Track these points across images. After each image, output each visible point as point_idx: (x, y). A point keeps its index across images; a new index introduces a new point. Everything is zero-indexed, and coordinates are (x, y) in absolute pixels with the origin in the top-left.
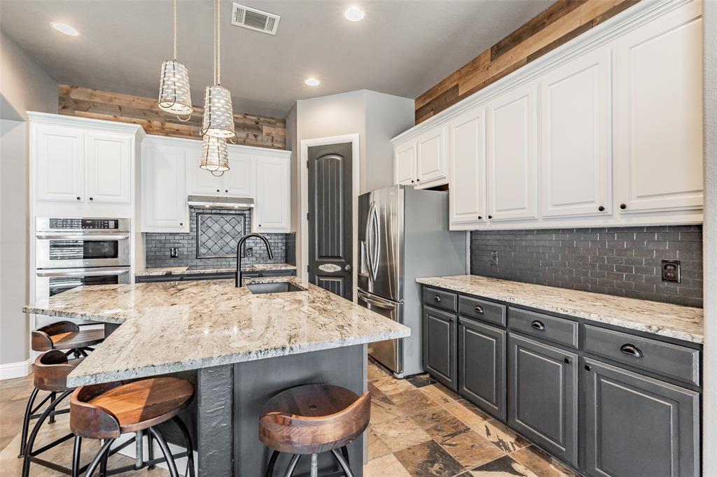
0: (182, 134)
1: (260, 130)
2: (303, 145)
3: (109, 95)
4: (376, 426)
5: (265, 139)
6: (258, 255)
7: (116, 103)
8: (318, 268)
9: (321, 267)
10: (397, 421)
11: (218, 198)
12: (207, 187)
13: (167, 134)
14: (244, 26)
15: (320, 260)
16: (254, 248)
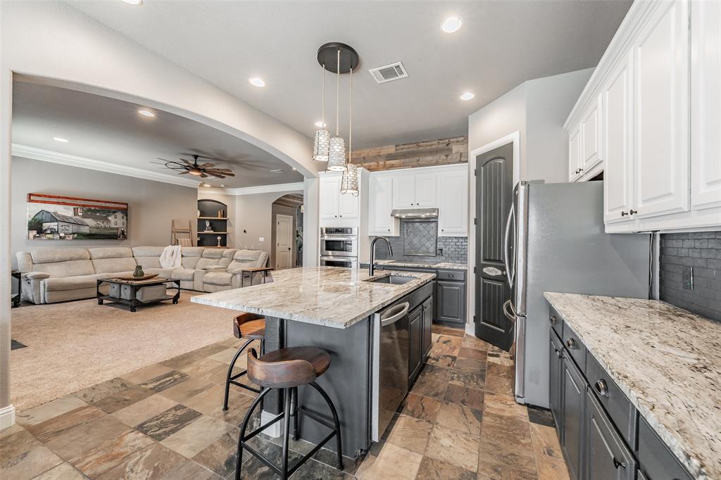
0: (396, 167)
1: (451, 150)
2: (473, 156)
3: (358, 152)
4: (439, 428)
5: (454, 157)
6: (447, 256)
7: (362, 155)
8: (482, 270)
9: (485, 270)
10: (464, 436)
11: (413, 210)
12: (406, 203)
13: (387, 169)
14: (385, 81)
15: (484, 263)
16: (444, 249)
